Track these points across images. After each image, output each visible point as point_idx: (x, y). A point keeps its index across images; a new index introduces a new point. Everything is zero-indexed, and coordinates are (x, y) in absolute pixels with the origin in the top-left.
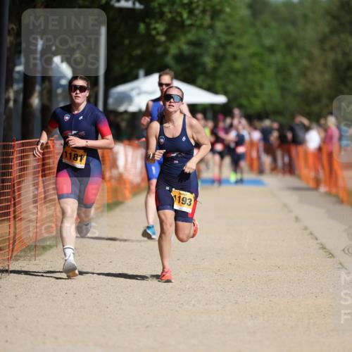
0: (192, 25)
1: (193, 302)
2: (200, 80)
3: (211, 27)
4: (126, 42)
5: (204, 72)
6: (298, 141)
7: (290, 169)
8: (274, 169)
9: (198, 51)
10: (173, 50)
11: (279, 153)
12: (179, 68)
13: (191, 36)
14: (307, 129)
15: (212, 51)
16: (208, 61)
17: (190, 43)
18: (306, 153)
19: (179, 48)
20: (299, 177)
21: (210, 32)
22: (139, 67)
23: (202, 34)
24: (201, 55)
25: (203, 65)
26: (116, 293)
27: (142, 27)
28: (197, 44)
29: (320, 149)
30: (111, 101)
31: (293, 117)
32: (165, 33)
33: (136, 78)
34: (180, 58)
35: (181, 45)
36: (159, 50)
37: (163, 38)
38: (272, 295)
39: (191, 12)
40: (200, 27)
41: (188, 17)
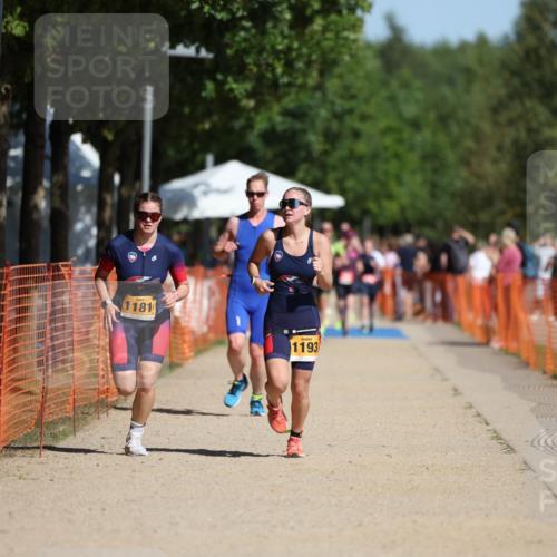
0: (289, 85)
1: (291, 524)
2: (302, 170)
3: (320, 87)
4: (187, 110)
5: (309, 158)
6: (456, 268)
7: (445, 312)
8: (419, 312)
9: (298, 125)
10: (261, 124)
11: (428, 286)
12: (270, 153)
13: (289, 102)
15: (320, 125)
16: (315, 141)
17: (286, 113)
18: (470, 287)
20: (459, 325)
21: (318, 95)
22: (206, 150)
23: (305, 98)
24: (304, 132)
25: (307, 146)
27: (210, 86)
28: (297, 114)
32: (250, 95)
33: (202, 167)
34: (270, 136)
35: (272, 117)
36: (238, 124)
38: (417, 513)
39: (289, 65)
40: (303, 87)
41: (283, 74)
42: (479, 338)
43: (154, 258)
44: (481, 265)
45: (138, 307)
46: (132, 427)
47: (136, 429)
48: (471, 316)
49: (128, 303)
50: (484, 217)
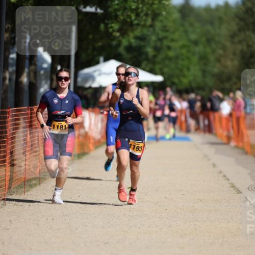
0: (138, 25)
1: (139, 226)
2: (144, 64)
3: (152, 26)
4: (91, 37)
5: (147, 59)
6: (215, 109)
7: (209, 129)
8: (198, 129)
9: (142, 43)
10: (125, 42)
11: (201, 118)
12: (129, 56)
13: (138, 32)
14: (221, 100)
15: (152, 43)
16: (150, 51)
17: (136, 38)
18: (221, 117)
19: (129, 41)
20: (216, 135)
21: (151, 29)
22: (100, 55)
23: (145, 31)
25: (146, 54)
26: (83, 219)
27: (102, 26)
28: (142, 38)
29: (231, 115)
30: (79, 79)
31: (211, 91)
32: (119, 30)
33: (97, 63)
34: (129, 49)
35: (130, 39)
36: (115, 43)
37: (118, 34)
38: (196, 221)
39: (138, 15)
40: (144, 26)
41: (135, 19)
42: (225, 140)
43: (67, 102)
44: (226, 108)
45: (59, 127)
46: (56, 190)
47: (58, 190)
48: (220, 131)
49: (54, 125)
50: (227, 85)
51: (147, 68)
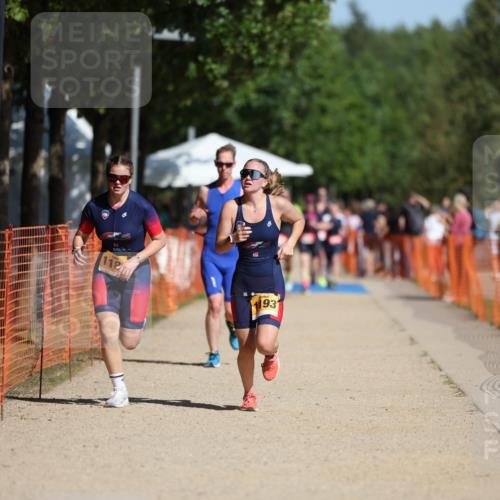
0: (263, 65)
1: (265, 459)
2: (274, 142)
3: (290, 67)
4: (171, 88)
5: (281, 132)
6: (413, 230)
7: (402, 270)
9: (271, 101)
10: (237, 102)
11: (387, 246)
12: (245, 127)
13: (263, 79)
14: (427, 213)
16: (287, 116)
17: (260, 91)
19: (246, 98)
20: (415, 281)
21: (289, 74)
22: (188, 124)
23: (277, 77)
24: (276, 107)
25: (280, 122)
26: (155, 445)
27: (192, 67)
28: (270, 92)
29: (444, 241)
30: (148, 172)
33: (184, 139)
34: (246, 112)
35: (248, 93)
36: (217, 100)
37: (225, 84)
38: (377, 450)
39: (263, 47)
40: (275, 67)
41: (258, 54)
42: (433, 292)
43: (125, 215)
44: (435, 228)
48: (425, 273)
50: (438, 184)
51: (282, 150)
